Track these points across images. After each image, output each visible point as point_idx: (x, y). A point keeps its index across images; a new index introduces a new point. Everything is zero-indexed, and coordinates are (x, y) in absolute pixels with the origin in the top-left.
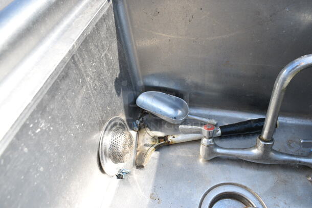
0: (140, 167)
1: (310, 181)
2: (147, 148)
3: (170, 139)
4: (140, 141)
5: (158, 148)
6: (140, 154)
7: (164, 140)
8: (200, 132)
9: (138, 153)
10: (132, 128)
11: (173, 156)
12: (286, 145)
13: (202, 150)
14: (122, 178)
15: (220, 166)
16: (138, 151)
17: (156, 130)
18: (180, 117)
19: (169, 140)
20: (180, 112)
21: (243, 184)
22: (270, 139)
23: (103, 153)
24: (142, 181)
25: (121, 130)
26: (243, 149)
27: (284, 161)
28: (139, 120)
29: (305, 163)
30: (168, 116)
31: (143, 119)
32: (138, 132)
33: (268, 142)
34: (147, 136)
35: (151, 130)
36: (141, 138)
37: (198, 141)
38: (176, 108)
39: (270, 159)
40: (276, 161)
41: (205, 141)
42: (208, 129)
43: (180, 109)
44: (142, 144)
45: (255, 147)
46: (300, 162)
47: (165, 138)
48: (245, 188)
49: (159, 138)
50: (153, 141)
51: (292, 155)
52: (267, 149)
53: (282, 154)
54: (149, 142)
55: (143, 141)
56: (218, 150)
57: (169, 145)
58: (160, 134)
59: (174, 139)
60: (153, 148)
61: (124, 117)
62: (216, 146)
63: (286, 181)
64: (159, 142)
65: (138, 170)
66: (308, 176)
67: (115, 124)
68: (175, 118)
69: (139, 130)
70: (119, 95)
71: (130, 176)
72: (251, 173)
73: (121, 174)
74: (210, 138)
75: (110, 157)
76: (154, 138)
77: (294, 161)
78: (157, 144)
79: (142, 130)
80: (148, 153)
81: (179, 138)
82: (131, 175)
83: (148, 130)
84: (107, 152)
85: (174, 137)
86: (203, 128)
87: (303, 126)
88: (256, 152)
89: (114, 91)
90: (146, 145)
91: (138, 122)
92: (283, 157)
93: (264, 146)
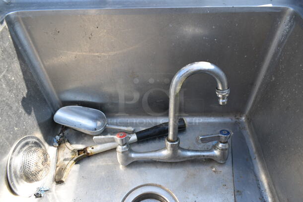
0: (59, 182)
1: (214, 171)
2: (66, 162)
3: (89, 150)
4: (60, 156)
5: (77, 161)
6: (59, 169)
7: (84, 153)
8: (113, 141)
9: (58, 168)
11: (93, 166)
12: (195, 142)
13: (119, 157)
14: (41, 197)
15: (138, 170)
16: (57, 167)
17: (77, 143)
18: (100, 127)
19: (88, 152)
20: (99, 123)
21: (158, 183)
22: (176, 139)
23: (13, 175)
25: (34, 149)
26: (156, 151)
27: (191, 157)
28: (59, 135)
29: (208, 156)
30: (89, 129)
31: (63, 134)
32: (58, 148)
33: (174, 142)
34: (66, 150)
35: (71, 144)
36: (61, 153)
37: (114, 150)
38: (95, 120)
39: (179, 157)
40: (184, 158)
41: (120, 149)
42: (120, 137)
43: (99, 121)
44: (61, 159)
45: (165, 148)
46: (204, 156)
47: (84, 150)
48: (160, 186)
49: (79, 151)
50: (73, 155)
51: (197, 151)
52: (175, 149)
53: (189, 150)
54: (69, 156)
55: (63, 156)
56: (133, 155)
57: (88, 156)
58: (80, 147)
59: (93, 150)
60: (72, 161)
62: (131, 151)
63: (195, 175)
64: (79, 155)
65: (58, 185)
66: (212, 168)
67: (27, 144)
68: (95, 129)
69: (59, 145)
70: (29, 113)
71: (49, 193)
72: (165, 172)
73: (39, 192)
74: (123, 145)
75: (21, 177)
76: (73, 151)
77: (199, 156)
78: (77, 157)
79: (62, 145)
80: (68, 167)
81: (98, 148)
82: (50, 191)
83: (68, 144)
84: (18, 173)
85: (93, 148)
86: (116, 137)
87: (208, 124)
88: (166, 153)
89: (22, 110)
90: (65, 160)
91: (58, 137)
92: (189, 154)
93: (172, 146)
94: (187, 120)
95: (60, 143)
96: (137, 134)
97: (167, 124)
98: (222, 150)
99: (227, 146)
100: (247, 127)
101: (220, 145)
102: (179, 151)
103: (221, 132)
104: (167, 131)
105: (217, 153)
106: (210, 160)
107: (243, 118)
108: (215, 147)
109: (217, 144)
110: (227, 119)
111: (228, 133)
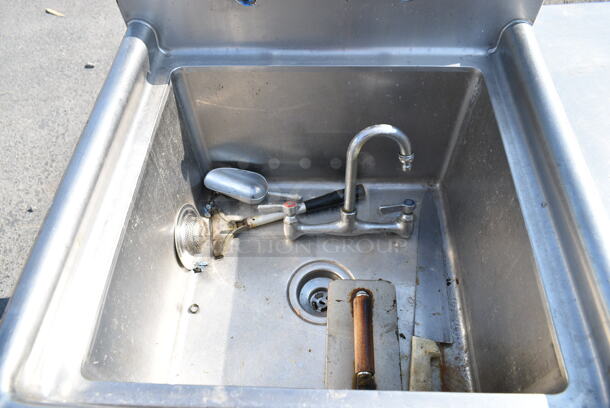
0: (218, 257)
2: (224, 235)
3: (250, 222)
4: (215, 229)
5: (236, 235)
6: (217, 243)
7: (243, 224)
8: (280, 210)
9: (215, 242)
10: (202, 214)
13: (286, 230)
14: (200, 272)
17: (233, 213)
18: (259, 195)
19: (249, 224)
20: (258, 190)
21: (330, 260)
22: (353, 209)
23: (179, 245)
24: (223, 273)
25: (193, 218)
26: (329, 223)
27: (370, 230)
28: (209, 204)
29: (389, 229)
30: (244, 195)
31: (214, 202)
32: (211, 219)
33: (351, 212)
34: (222, 222)
35: (226, 214)
36: (215, 224)
37: (281, 221)
38: (253, 185)
39: (355, 230)
40: (362, 231)
41: (287, 220)
42: (289, 207)
43: (257, 186)
44: (217, 232)
45: (339, 219)
46: (385, 229)
47: (243, 222)
48: (332, 263)
49: (237, 223)
50: (231, 227)
51: (377, 224)
52: (351, 220)
53: (368, 223)
54: (226, 228)
55: (218, 228)
56: (303, 228)
57: (249, 228)
58: (237, 218)
59: (254, 222)
60: (231, 235)
61: (193, 203)
62: (300, 223)
64: (237, 227)
65: (218, 260)
67: (187, 212)
68: (253, 197)
69: (212, 215)
70: (185, 178)
71: (209, 269)
73: (199, 267)
74: (292, 216)
75: (186, 248)
76: (231, 223)
77: (379, 229)
78: (235, 229)
79: (215, 216)
80: (227, 241)
81: (260, 219)
82: (210, 267)
83: (222, 215)
84: (183, 244)
85: (253, 220)
86: (283, 206)
88: (341, 225)
89: (181, 176)
90: (222, 232)
91: (209, 207)
92: (368, 227)
93: (348, 217)
94: (367, 186)
95: (213, 214)
96: (306, 203)
97: (343, 191)
98: (406, 222)
99: (411, 217)
100: (441, 196)
101: (404, 217)
102: (356, 223)
103: (405, 202)
104: (342, 201)
105: (400, 226)
106: (393, 234)
107: (438, 185)
108: (398, 220)
109: (401, 216)
110: (418, 187)
111: (413, 203)
